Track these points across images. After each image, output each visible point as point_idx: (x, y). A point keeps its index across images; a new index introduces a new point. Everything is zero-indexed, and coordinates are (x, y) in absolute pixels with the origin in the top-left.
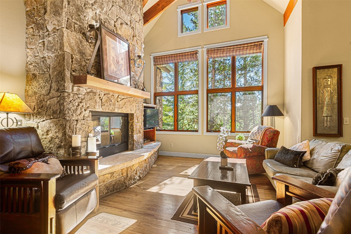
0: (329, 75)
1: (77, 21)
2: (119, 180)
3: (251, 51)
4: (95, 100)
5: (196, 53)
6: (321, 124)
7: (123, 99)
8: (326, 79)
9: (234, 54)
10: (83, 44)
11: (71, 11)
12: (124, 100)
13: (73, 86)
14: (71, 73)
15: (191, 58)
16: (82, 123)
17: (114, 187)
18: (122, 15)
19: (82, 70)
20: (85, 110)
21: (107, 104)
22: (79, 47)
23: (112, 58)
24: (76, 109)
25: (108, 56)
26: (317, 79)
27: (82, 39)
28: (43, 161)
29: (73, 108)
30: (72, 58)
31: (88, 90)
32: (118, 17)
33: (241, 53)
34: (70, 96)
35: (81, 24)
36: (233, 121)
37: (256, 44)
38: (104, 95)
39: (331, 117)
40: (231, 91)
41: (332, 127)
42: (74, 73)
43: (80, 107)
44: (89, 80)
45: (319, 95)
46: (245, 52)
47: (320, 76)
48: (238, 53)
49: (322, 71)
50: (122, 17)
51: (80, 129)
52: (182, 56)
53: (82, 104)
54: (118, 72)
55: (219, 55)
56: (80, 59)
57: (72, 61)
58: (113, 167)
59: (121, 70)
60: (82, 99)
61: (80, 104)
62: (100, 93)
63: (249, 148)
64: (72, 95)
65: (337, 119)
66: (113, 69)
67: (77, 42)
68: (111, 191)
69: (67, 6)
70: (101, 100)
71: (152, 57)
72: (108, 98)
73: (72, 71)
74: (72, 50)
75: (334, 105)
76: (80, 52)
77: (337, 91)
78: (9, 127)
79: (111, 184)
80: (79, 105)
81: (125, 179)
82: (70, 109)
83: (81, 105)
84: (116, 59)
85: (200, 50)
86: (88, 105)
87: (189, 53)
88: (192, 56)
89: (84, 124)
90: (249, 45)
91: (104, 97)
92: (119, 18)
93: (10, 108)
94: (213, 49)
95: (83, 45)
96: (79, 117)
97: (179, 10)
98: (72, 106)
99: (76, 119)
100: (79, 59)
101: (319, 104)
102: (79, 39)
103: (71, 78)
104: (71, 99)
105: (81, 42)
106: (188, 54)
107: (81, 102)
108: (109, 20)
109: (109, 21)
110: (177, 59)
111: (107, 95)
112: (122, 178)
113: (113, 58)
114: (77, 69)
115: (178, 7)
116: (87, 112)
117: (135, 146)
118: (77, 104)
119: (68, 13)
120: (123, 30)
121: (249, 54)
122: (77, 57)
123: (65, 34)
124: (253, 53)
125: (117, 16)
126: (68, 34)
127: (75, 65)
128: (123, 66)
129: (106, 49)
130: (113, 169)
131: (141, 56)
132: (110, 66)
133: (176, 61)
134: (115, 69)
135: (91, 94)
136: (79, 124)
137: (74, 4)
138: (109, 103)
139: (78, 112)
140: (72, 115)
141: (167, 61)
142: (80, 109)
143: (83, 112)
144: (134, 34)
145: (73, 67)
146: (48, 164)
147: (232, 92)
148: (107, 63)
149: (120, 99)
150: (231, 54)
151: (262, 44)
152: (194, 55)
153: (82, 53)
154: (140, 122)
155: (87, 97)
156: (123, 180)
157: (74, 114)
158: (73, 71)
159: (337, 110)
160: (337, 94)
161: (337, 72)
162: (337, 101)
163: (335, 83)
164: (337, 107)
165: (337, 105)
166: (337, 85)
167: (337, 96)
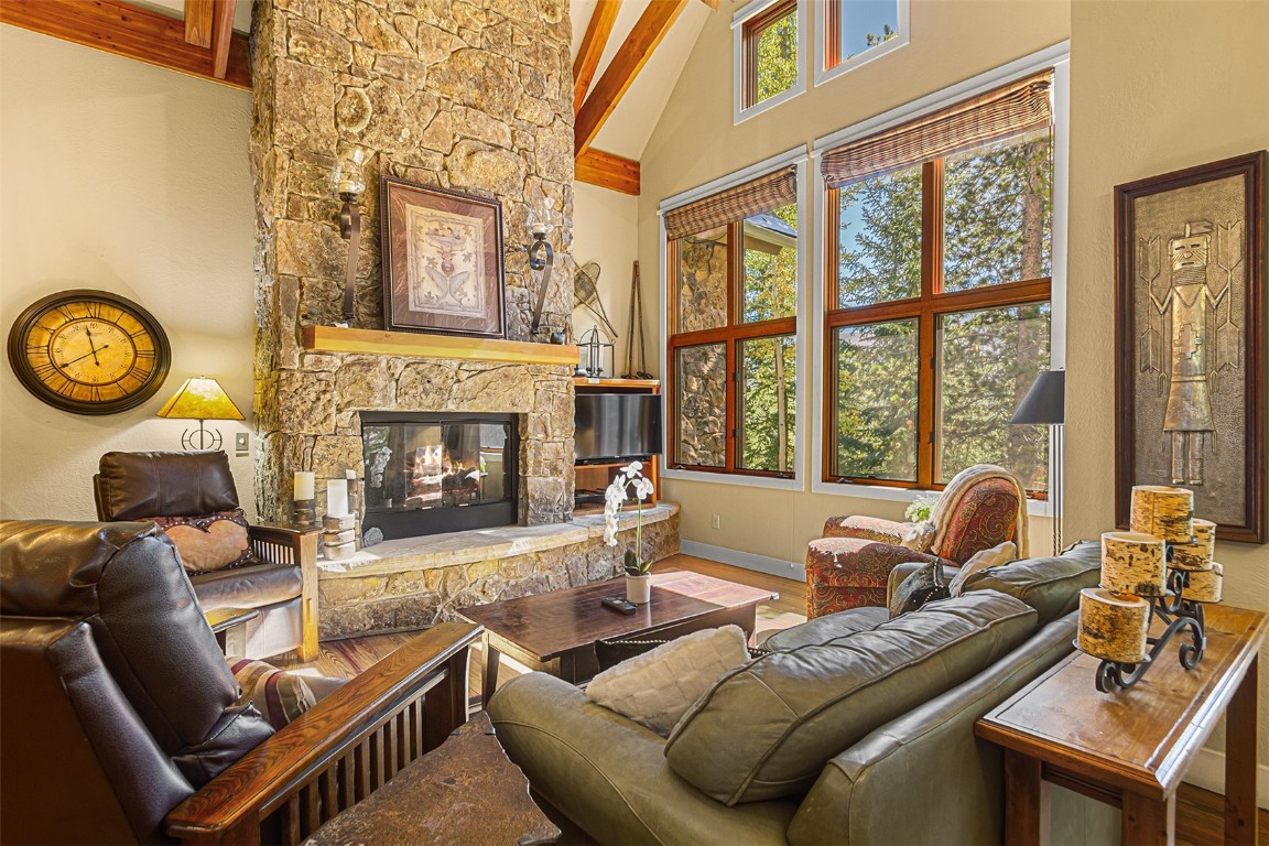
0: (1196, 215)
1: (315, 192)
2: (415, 602)
3: (1001, 128)
4: (368, 384)
5: (790, 174)
6: (1156, 467)
7: (481, 371)
8: (1184, 237)
9: (928, 151)
10: (335, 245)
11: (298, 172)
12: (483, 375)
13: (302, 356)
14: (298, 323)
15: (773, 196)
16: (328, 442)
17: (396, 615)
18: (475, 127)
19: (329, 311)
20: (339, 411)
21: (414, 391)
22: (321, 256)
23: (424, 262)
24: (311, 410)
25: (409, 261)
26: (1137, 242)
27: (331, 233)
28: (198, 526)
29: (302, 407)
30: (301, 287)
31: (349, 360)
32: (457, 139)
33: (955, 142)
34: (294, 380)
35: (326, 197)
36: (926, 438)
37: (1013, 90)
38: (407, 366)
39: (1207, 435)
40: (918, 313)
41: (1213, 488)
42: (304, 323)
43: (321, 403)
44: (323, 337)
45: (1147, 323)
46: (970, 136)
47: (1148, 226)
48: (941, 146)
49: (1161, 199)
50: (473, 132)
51: (324, 457)
52: (746, 193)
53: (328, 396)
54: (449, 299)
55: (868, 169)
56: (325, 284)
57: (302, 294)
58: (382, 560)
59: (460, 289)
60: (328, 385)
61: (322, 397)
62: (391, 362)
63: (835, 554)
64: (298, 375)
65: (1242, 448)
66: (430, 293)
67: (315, 245)
68: (386, 624)
69: (286, 165)
70: (397, 380)
71: (660, 213)
72: (418, 373)
73: (301, 318)
74: (301, 263)
75: (1224, 373)
76: (325, 268)
77: (1240, 300)
78: (204, 450)
79: (388, 605)
80: (318, 399)
81: (435, 600)
82: (292, 410)
83: (325, 398)
84: (440, 261)
85: (801, 162)
86: (348, 398)
87: (765, 181)
88: (775, 189)
89: (334, 447)
90: (981, 103)
91: (404, 374)
92: (463, 138)
93: (193, 410)
94: (845, 149)
95: (335, 249)
96: (320, 428)
97: (738, 26)
98: (299, 403)
99: (313, 433)
100: (321, 286)
101: (1147, 367)
102: (322, 236)
103: (297, 335)
104: (297, 385)
105: (328, 241)
106: (762, 185)
107: (325, 392)
108: (423, 159)
109: (421, 161)
110: (732, 210)
111: (415, 366)
112: (427, 595)
113: (431, 261)
114: (314, 310)
115: (736, 15)
116: (347, 414)
117: (530, 513)
118: (313, 396)
119: (290, 181)
120: (474, 170)
121: (992, 140)
122: (315, 280)
123: (282, 234)
124: (1012, 133)
125: (454, 136)
126: (289, 231)
127: (308, 302)
128: (472, 277)
129: (404, 244)
130: (383, 565)
131: (543, 234)
132: (417, 286)
133: (730, 215)
134: (435, 292)
135: (356, 369)
136: (321, 445)
137: (305, 154)
138: (421, 389)
139: (318, 415)
140: (300, 423)
141: (702, 220)
142: (321, 408)
143: (333, 415)
144: (530, 167)
145: (302, 306)
146: (206, 531)
147: (919, 317)
148: (406, 279)
149: (467, 374)
150: (916, 155)
151: (1045, 85)
152: (783, 184)
153: (330, 269)
154: (556, 439)
155: (345, 378)
156: (427, 602)
157: (306, 422)
158: (305, 317)
159: (1242, 398)
160: (1239, 316)
161: (1242, 198)
162: (1243, 349)
163: (1227, 257)
164: (1243, 382)
165: (1242, 373)
166: (1241, 269)
167: (1242, 325)
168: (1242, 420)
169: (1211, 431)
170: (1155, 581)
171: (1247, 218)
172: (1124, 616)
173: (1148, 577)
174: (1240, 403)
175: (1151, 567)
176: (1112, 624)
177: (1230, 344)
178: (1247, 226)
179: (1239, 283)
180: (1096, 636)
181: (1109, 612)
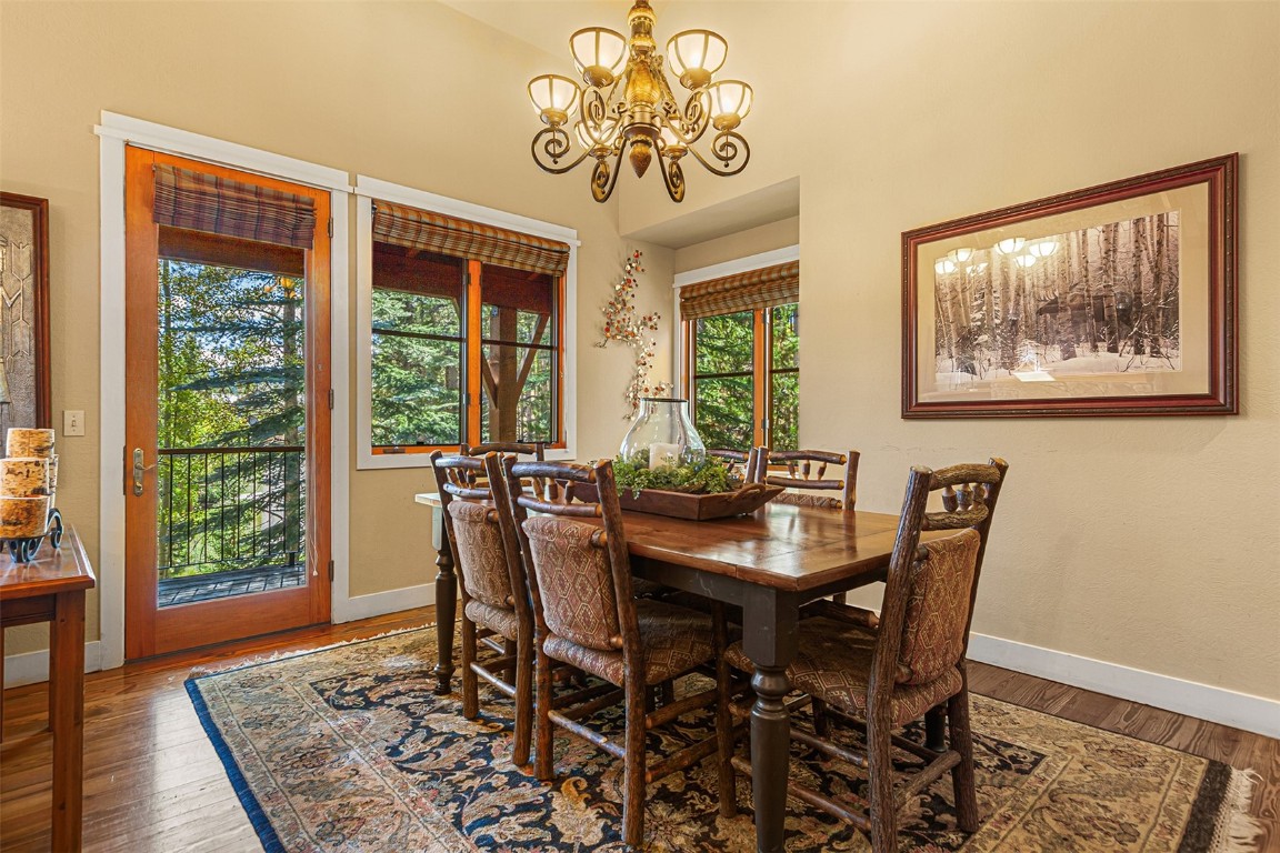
39: (5, 405)
65: (32, 415)
75: (19, 357)
77: (30, 304)
159: (32, 378)
160: (30, 315)
161: (30, 228)
162: (33, 342)
163: (20, 270)
164: (33, 367)
165: (32, 359)
166: (30, 280)
167: (32, 324)
168: (33, 395)
169: (8, 403)
170: (44, 485)
171: (35, 244)
172: (37, 505)
173: (40, 483)
174: (32, 382)
175: (41, 477)
176: (28, 513)
177: (23, 336)
178: (35, 251)
179: (29, 291)
180: (15, 524)
181: (26, 505)
